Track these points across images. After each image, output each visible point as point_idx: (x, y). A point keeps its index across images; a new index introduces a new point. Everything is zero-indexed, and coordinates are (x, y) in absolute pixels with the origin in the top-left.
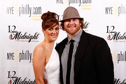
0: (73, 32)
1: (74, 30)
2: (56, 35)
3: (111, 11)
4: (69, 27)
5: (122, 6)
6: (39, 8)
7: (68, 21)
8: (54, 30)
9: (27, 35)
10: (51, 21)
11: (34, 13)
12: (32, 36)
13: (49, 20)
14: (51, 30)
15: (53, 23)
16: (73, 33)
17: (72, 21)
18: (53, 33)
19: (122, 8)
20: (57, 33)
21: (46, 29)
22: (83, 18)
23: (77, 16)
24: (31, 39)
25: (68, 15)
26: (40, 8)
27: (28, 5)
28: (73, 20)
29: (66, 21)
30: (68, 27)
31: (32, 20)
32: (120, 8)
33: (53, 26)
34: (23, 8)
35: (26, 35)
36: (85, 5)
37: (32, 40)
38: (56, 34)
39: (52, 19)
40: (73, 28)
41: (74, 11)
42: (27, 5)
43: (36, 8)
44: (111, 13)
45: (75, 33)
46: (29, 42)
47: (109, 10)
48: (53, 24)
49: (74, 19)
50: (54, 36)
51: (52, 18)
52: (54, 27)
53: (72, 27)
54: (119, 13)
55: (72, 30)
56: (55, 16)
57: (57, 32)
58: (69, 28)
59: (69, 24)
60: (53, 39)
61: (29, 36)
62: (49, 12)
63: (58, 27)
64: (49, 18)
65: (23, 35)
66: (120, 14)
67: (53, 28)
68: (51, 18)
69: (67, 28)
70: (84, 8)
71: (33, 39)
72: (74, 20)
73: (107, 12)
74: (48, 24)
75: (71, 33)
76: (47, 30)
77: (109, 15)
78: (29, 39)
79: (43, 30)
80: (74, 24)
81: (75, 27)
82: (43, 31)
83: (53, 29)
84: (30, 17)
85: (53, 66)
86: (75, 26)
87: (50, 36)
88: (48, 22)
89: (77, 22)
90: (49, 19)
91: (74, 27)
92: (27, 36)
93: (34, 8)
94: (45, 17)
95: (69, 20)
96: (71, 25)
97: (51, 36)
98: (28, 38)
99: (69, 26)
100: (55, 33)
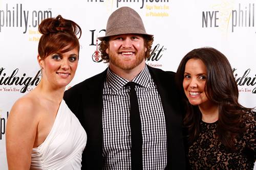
0: (129, 64)
1: (131, 61)
2: (69, 74)
3: (216, 19)
4: (121, 53)
5: (241, 9)
6: (46, 13)
7: (119, 39)
8: (65, 59)
9: (19, 75)
10: (60, 37)
11: (35, 25)
12: (31, 78)
13: (57, 35)
14: (57, 60)
15: (64, 42)
16: (129, 67)
17: (128, 39)
18: (62, 67)
19: (241, 13)
20: (71, 68)
21: (48, 56)
22: (153, 36)
23: (142, 30)
24: (27, 86)
25: (121, 26)
26: (49, 13)
27: (21, 5)
28: (131, 38)
29: (115, 39)
30: (119, 53)
31: (30, 40)
32: (235, 13)
33: (63, 50)
34: (9, 13)
35: (16, 76)
36: (155, 6)
37: (29, 87)
38: (69, 71)
39: (64, 34)
40: (130, 56)
41: (134, 18)
42: (17, 5)
43: (40, 13)
44: (215, 25)
45: (133, 68)
46: (24, 92)
47: (211, 18)
48: (63, 46)
49: (134, 36)
50: (63, 74)
51: (63, 32)
52: (66, 53)
53: (128, 53)
54: (233, 25)
55: (128, 61)
56: (75, 29)
57: (71, 66)
58: (120, 55)
59: (121, 46)
60: (60, 81)
61: (23, 78)
62: (59, 16)
63: (75, 55)
64: (56, 30)
65: (9, 75)
66: (235, 26)
67: (63, 54)
68: (61, 32)
69: (117, 55)
70: (151, 13)
71: (32, 84)
72: (134, 38)
73: (206, 23)
74: (51, 45)
75: (125, 67)
76: (49, 59)
77: (210, 30)
78: (23, 85)
79: (40, 58)
80: (133, 47)
81: (135, 53)
82: (40, 61)
83: (62, 58)
84: (24, 33)
85: (60, 146)
86: (134, 51)
87: (55, 73)
88: (53, 41)
89: (139, 43)
90: (57, 32)
91: (131, 53)
92: (18, 78)
93: (35, 13)
94: (48, 28)
95: (122, 37)
96: (127, 49)
97: (57, 73)
98: (20, 83)
99: (120, 51)
100: (66, 67)
